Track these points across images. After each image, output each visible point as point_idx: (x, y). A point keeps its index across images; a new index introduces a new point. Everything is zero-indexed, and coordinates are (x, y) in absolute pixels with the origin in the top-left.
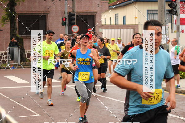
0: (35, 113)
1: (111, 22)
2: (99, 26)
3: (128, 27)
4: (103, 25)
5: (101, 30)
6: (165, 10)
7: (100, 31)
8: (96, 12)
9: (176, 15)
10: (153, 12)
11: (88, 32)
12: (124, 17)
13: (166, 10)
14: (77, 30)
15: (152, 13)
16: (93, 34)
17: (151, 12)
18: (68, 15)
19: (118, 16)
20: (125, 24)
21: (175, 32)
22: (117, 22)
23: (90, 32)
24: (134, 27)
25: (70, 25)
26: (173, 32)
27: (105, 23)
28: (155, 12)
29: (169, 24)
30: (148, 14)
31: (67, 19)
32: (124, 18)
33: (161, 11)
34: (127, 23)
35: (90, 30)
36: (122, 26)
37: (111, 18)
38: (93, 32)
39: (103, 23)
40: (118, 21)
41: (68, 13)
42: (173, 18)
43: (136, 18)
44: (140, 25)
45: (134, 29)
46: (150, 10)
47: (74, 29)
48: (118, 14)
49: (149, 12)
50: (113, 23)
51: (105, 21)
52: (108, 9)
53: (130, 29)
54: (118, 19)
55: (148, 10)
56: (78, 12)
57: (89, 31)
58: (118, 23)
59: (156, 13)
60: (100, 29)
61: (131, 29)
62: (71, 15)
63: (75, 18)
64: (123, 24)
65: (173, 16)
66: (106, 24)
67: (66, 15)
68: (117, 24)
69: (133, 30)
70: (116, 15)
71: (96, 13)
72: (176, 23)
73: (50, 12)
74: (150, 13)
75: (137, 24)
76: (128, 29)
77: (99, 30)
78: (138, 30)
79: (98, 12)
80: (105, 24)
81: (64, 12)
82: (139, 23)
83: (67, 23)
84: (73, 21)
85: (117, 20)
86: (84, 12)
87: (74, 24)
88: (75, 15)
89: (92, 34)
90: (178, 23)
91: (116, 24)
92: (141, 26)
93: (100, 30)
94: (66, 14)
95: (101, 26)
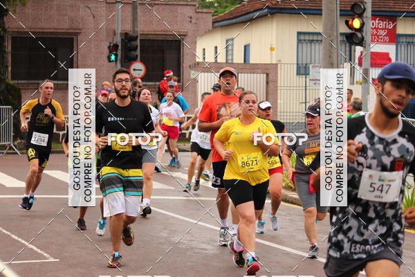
0: (46, 255)
1: (216, 57)
2: (190, 66)
3: (255, 68)
4: (198, 63)
6: (339, 35)
7: (192, 77)
8: (185, 34)
9: (362, 46)
10: (311, 38)
11: (165, 78)
12: (245, 46)
13: (341, 34)
14: (142, 73)
15: (309, 40)
17: (307, 38)
18: (122, 39)
19: (232, 45)
20: (247, 62)
21: (357, 82)
22: (230, 57)
23: (169, 79)
24: (268, 69)
25: (125, 62)
26: (353, 84)
27: (204, 58)
28: (315, 38)
29: (345, 64)
30: (299, 41)
31: (120, 48)
32: (246, 48)
33: (330, 37)
34: (253, 59)
35: (168, 73)
36: (240, 67)
37: (216, 47)
38: (175, 78)
39: (199, 59)
40: (232, 55)
41: (121, 34)
42: (355, 51)
43: (272, 49)
44: (281, 66)
45: (267, 75)
46: (305, 34)
47: (134, 70)
48: (233, 39)
49: (302, 37)
50: (222, 59)
51: (204, 54)
52: (211, 28)
53: (259, 75)
54: (232, 50)
55: (299, 34)
56: (145, 33)
57: (167, 75)
58: (232, 59)
59: (317, 41)
60: (193, 72)
61: (262, 75)
62: (128, 39)
63: (137, 46)
64: (242, 62)
65: (355, 48)
66: (206, 60)
67: (118, 40)
68: (230, 61)
69: (265, 75)
70: (227, 41)
71: (185, 36)
72: (360, 64)
73: (82, 31)
74: (305, 40)
75: (274, 62)
76: (255, 75)
77: (190, 75)
78: (277, 77)
79: (190, 34)
81: (115, 31)
82: (280, 61)
83: (119, 57)
84: (133, 52)
85: (230, 52)
86: (157, 33)
87: (134, 59)
88: (139, 38)
90: (367, 63)
91: (227, 62)
92: (283, 68)
93: (193, 74)
94: (119, 36)
95: (195, 64)
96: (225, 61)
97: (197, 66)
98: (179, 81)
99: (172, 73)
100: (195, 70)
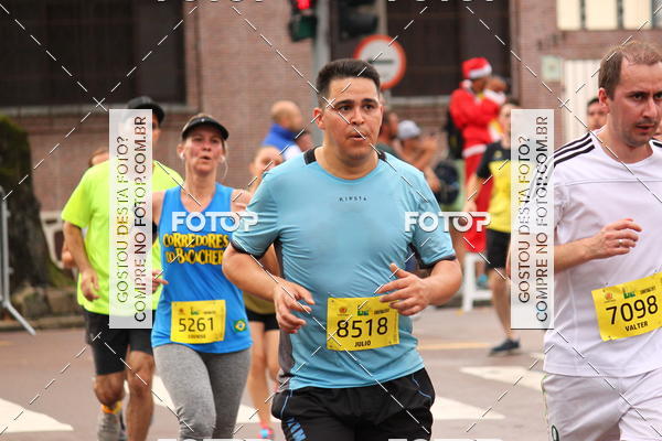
1: (620, 11)
2: (540, 42)
4: (565, 34)
5: (552, 68)
7: (547, 76)
11: (467, 84)
14: (394, 72)
16: (499, 98)
23: (480, 85)
25: (341, 39)
27: (583, 17)
35: (475, 67)
38: (498, 81)
39: (568, 19)
50: (637, 17)
57: (474, 74)
60: (548, 62)
66: (591, 24)
77: (538, 68)
80: (584, 29)
83: (323, 25)
84: (362, 10)
87: (369, 30)
89: (490, 94)
91: (655, 27)
93: (550, 67)
95: (555, 38)
96: (649, 25)
97: (561, 43)
98: (508, 91)
99: (487, 69)
100: (556, 55)
